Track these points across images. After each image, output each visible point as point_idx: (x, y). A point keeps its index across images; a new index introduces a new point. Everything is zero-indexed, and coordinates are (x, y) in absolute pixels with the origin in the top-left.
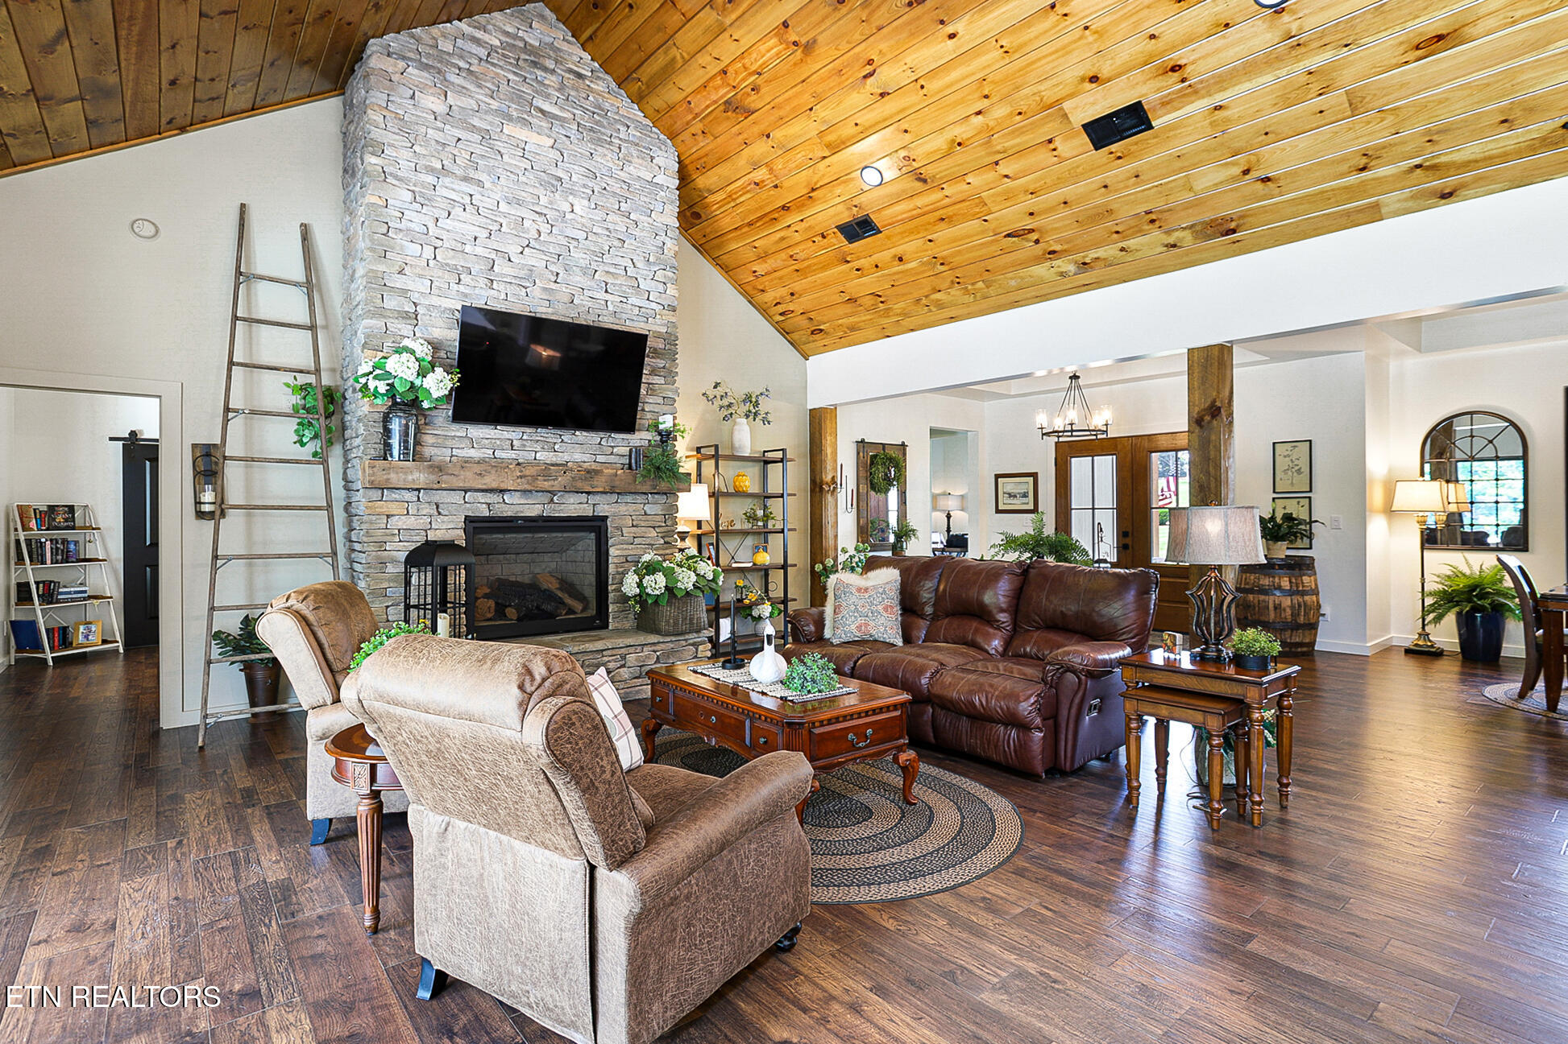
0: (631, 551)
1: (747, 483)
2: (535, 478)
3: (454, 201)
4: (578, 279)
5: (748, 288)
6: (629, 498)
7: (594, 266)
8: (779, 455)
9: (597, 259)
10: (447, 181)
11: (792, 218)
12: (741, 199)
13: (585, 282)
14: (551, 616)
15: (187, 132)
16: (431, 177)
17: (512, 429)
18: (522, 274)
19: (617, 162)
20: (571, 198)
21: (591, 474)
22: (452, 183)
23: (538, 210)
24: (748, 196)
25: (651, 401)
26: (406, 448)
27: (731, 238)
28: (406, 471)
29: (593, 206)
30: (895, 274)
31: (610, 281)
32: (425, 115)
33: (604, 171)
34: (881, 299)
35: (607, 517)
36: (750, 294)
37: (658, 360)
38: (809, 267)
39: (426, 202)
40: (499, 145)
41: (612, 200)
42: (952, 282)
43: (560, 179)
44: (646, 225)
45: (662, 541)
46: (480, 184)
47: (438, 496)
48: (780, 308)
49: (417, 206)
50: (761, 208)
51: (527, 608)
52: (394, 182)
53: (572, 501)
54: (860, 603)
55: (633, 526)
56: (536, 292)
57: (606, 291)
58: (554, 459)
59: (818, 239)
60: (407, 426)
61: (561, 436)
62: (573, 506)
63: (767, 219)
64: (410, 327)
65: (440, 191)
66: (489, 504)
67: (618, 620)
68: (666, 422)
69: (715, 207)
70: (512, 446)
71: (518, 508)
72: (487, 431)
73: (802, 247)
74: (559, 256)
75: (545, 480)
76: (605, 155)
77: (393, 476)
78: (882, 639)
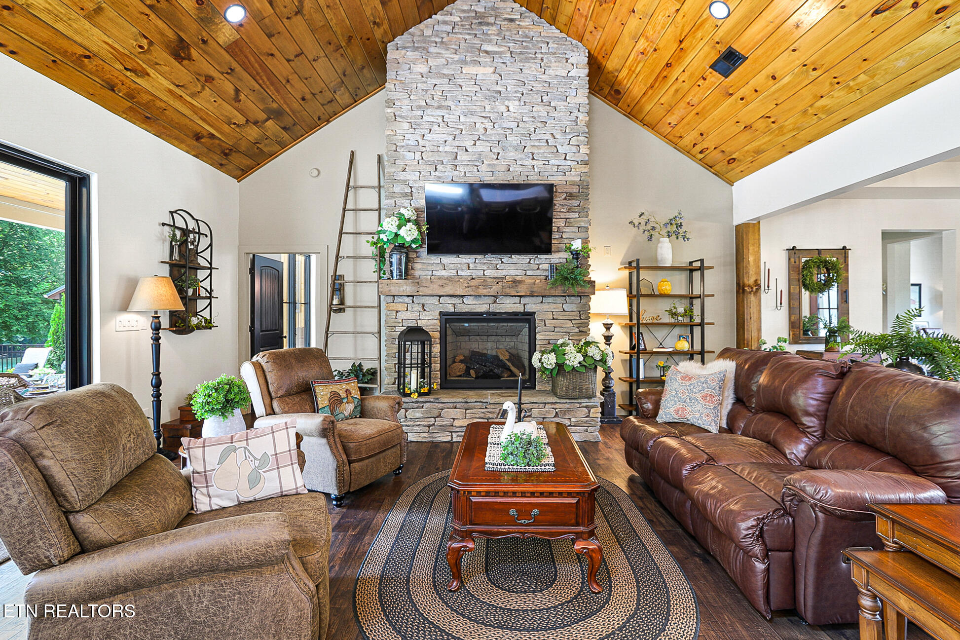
0: (552, 336)
1: (668, 288)
2: (477, 287)
3: (433, 122)
4: (512, 154)
5: (671, 137)
6: (550, 300)
7: (523, 144)
8: (698, 264)
9: (526, 138)
10: (429, 111)
11: (676, 72)
12: (638, 69)
13: (518, 156)
14: (498, 377)
15: (331, 121)
16: (419, 112)
17: (468, 256)
18: (474, 158)
19: (540, 70)
20: (507, 103)
21: (516, 283)
22: (432, 112)
23: (484, 115)
24: (641, 65)
25: (567, 230)
26: (400, 272)
27: (645, 102)
28: (400, 286)
29: (523, 104)
30: (774, 93)
31: (535, 152)
32: (416, 77)
33: (530, 78)
34: (772, 120)
35: (535, 313)
36: (674, 141)
37: (574, 201)
38: (704, 108)
39: (417, 127)
40: (459, 82)
41: (536, 96)
42: (831, 84)
43: (500, 92)
44: (562, 107)
45: (577, 330)
46: (449, 108)
47: (423, 300)
48: (698, 148)
49: (412, 130)
50: (653, 71)
51: (484, 371)
52: (400, 120)
53: (508, 302)
54: (681, 389)
55: (553, 319)
56: (483, 168)
57: (533, 159)
58: (496, 275)
59: (701, 82)
60: (400, 259)
61: (501, 259)
62: (509, 305)
63: (660, 79)
64: (408, 201)
65: (426, 118)
66: (454, 304)
67: (542, 384)
68: (577, 245)
69: (625, 81)
70: (469, 267)
71: (472, 307)
72: (452, 259)
73: (692, 93)
74: (499, 142)
75: (484, 289)
76: (531, 67)
77: (392, 288)
78: (697, 424)
